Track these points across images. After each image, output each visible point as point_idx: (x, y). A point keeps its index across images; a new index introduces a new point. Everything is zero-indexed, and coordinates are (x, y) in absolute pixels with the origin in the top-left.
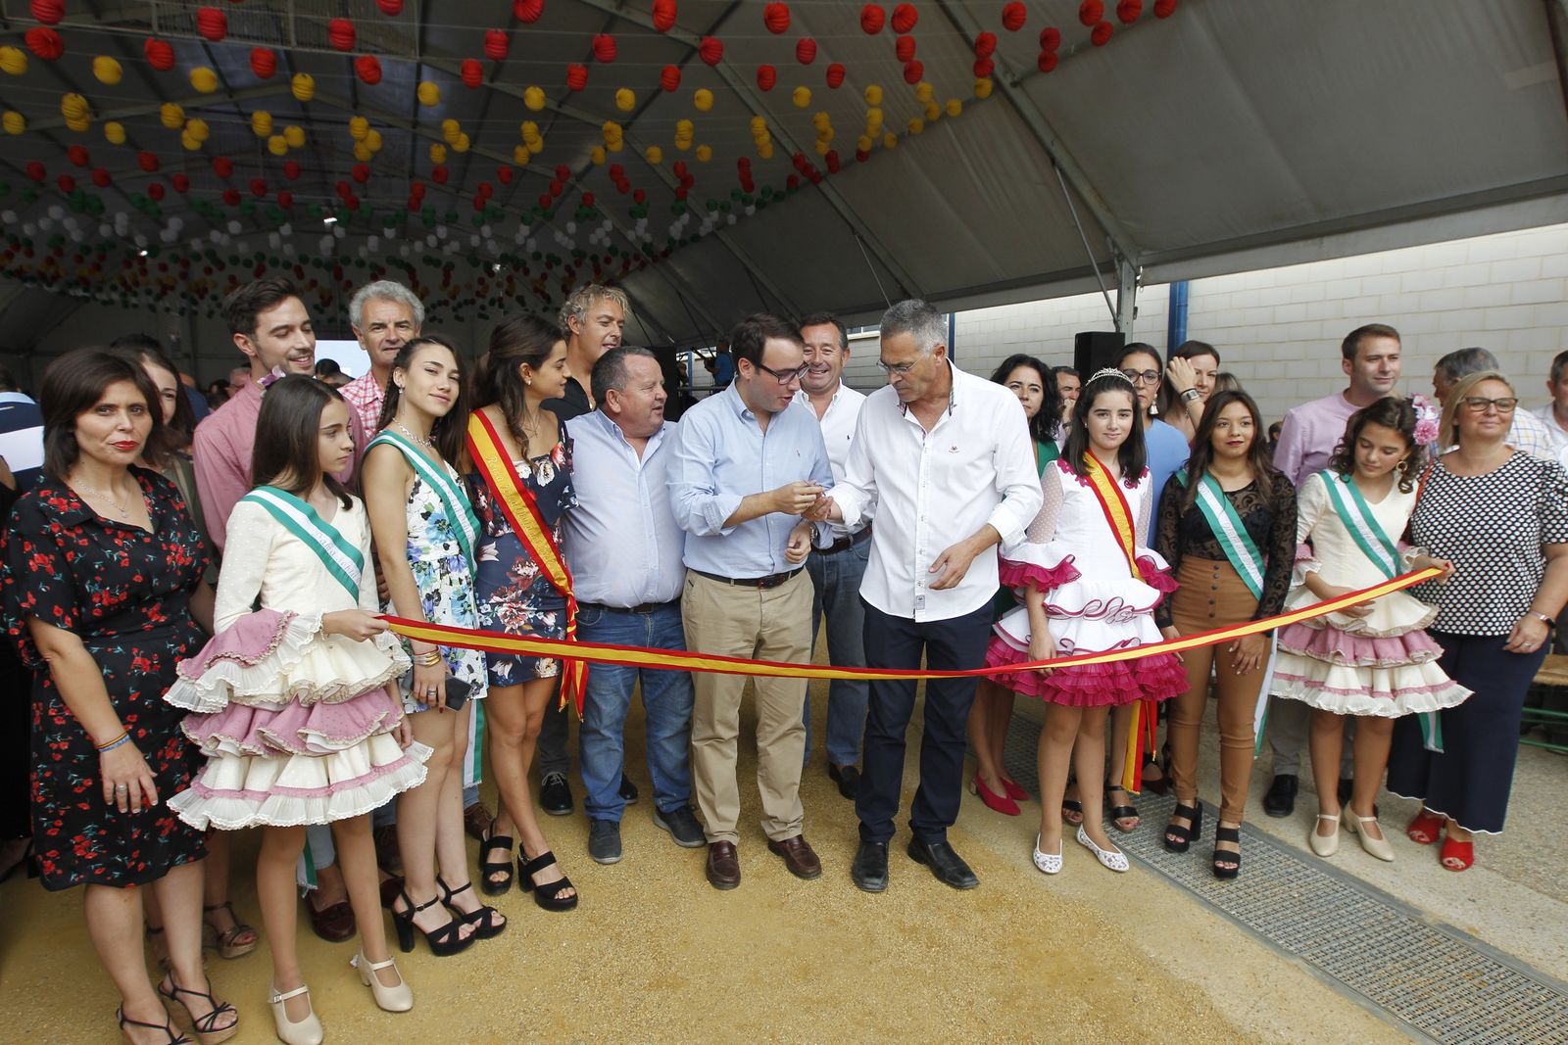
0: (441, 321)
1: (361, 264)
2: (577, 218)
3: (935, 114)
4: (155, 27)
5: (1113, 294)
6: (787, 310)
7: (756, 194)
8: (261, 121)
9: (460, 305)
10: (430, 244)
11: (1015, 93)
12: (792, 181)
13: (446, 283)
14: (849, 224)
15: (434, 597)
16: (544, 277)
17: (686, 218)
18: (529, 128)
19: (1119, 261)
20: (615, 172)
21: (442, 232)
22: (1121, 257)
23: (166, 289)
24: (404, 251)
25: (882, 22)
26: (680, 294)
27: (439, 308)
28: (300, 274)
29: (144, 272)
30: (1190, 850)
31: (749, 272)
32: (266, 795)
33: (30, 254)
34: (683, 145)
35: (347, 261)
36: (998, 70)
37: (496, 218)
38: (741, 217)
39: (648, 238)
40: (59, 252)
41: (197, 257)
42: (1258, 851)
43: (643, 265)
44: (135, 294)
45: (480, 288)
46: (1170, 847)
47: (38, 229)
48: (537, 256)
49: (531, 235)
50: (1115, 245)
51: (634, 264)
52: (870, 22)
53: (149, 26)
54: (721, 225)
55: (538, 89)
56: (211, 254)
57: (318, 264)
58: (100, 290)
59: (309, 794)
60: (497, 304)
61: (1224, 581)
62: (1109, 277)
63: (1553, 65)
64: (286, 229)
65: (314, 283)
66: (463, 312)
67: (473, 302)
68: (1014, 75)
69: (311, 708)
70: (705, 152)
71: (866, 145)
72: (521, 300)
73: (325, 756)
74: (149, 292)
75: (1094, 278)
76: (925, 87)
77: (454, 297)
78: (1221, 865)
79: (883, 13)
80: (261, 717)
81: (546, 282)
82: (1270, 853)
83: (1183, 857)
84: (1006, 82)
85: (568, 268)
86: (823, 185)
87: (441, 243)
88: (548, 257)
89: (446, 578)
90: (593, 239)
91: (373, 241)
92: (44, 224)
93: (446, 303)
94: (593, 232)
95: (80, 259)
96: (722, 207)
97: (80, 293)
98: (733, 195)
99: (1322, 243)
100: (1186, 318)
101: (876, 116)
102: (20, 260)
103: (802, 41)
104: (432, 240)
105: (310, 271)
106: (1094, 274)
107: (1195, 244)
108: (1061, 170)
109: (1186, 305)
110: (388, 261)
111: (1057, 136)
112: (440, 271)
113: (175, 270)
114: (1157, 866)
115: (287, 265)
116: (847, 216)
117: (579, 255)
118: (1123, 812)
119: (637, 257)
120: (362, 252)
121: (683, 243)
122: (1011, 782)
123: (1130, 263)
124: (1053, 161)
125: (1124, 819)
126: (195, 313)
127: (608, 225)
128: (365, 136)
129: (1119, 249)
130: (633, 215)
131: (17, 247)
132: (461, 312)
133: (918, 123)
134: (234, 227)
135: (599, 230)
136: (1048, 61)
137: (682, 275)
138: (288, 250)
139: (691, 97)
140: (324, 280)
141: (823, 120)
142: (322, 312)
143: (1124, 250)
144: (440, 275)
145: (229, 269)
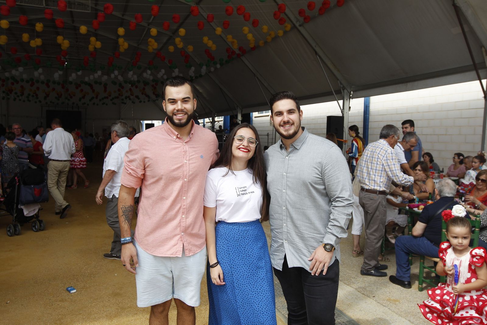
0: (107, 105)
1: (71, 83)
3: (274, 36)
6: (236, 104)
8: (25, 37)
9: (113, 99)
10: (96, 77)
11: (301, 29)
12: (229, 57)
13: (105, 91)
14: (254, 73)
17: (193, 69)
18: (121, 40)
19: (343, 90)
20: (158, 54)
21: (99, 73)
22: (344, 88)
24: (86, 79)
27: (105, 99)
28: (48, 86)
31: (221, 89)
34: (180, 46)
35: (66, 82)
37: (119, 68)
38: (216, 69)
41: (8, 79)
45: (119, 92)
48: (138, 81)
49: (134, 74)
50: (341, 84)
52: (228, 12)
54: (209, 71)
55: (122, 28)
56: (13, 78)
57: (54, 82)
60: (128, 99)
62: (339, 96)
63: (460, 28)
64: (40, 70)
65: (54, 89)
67: (117, 98)
68: (299, 22)
70: (190, 48)
71: (252, 46)
72: (137, 97)
75: (333, 96)
77: (110, 96)
79: (232, 9)
84: (297, 25)
85: (153, 86)
86: (243, 58)
87: (100, 77)
88: (143, 82)
91: (74, 75)
93: (107, 98)
94: (158, 73)
96: (206, 65)
98: (208, 61)
100: (369, 111)
101: (250, 36)
103: (209, 15)
104: (96, 75)
105: (51, 85)
106: (333, 94)
107: (368, 84)
108: (319, 56)
109: (369, 106)
110: (81, 82)
111: (317, 44)
115: (43, 82)
116: (252, 70)
120: (71, 79)
121: (196, 77)
123: (348, 91)
124: (316, 53)
126: (9, 99)
127: (163, 71)
128: (64, 43)
129: (343, 85)
132: (114, 101)
133: (269, 39)
134: (21, 69)
135: (160, 73)
136: (307, 19)
137: (198, 89)
138: (42, 77)
139: (177, 31)
140: (58, 88)
141: (230, 38)
142: (59, 100)
143: (345, 85)
144: (102, 87)
145: (21, 83)
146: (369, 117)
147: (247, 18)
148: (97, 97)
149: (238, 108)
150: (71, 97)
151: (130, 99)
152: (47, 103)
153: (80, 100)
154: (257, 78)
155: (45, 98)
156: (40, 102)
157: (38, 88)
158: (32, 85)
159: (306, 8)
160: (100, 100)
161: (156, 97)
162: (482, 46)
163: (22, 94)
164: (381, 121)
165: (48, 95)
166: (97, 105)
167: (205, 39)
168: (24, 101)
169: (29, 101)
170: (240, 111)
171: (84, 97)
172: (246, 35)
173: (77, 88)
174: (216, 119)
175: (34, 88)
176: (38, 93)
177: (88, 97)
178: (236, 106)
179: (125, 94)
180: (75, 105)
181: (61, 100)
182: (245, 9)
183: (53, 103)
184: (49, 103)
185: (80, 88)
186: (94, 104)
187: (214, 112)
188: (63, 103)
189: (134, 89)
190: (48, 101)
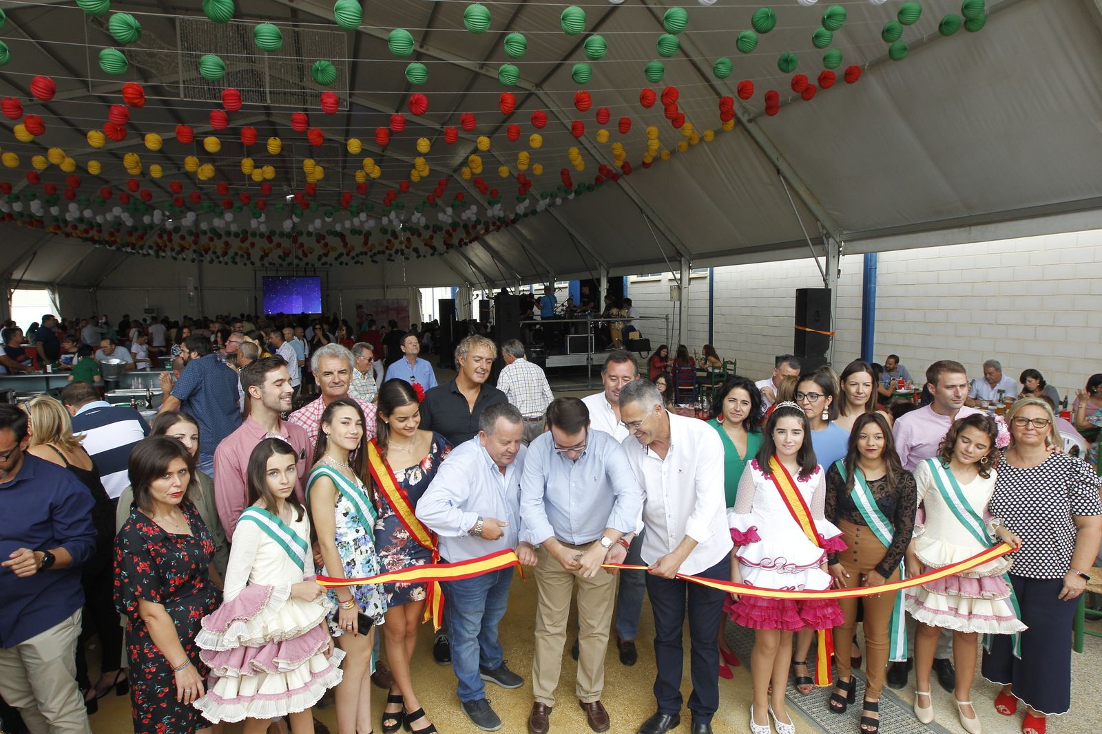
0: (362, 263)
1: (310, 234)
2: (452, 206)
3: (695, 141)
4: (182, 96)
5: (822, 260)
6: (597, 260)
7: (575, 186)
8: (247, 164)
9: (375, 254)
10: (355, 223)
11: (751, 126)
12: (599, 181)
14: (639, 207)
15: (352, 563)
16: (431, 237)
17: (527, 202)
18: (420, 161)
19: (827, 238)
20: (477, 181)
21: (363, 216)
22: (828, 235)
23: (183, 249)
24: (338, 228)
25: (655, 99)
26: (523, 247)
27: (360, 256)
28: (270, 240)
29: (170, 240)
30: (847, 711)
31: (570, 234)
32: (252, 698)
33: (100, 231)
34: (523, 167)
35: (301, 233)
36: (739, 114)
37: (400, 208)
39: (501, 214)
40: (118, 230)
41: (205, 233)
42: (894, 714)
43: (498, 229)
44: (164, 251)
45: (388, 245)
46: (833, 709)
47: (106, 219)
48: (426, 227)
49: (423, 216)
50: (823, 227)
51: (491, 228)
52: (646, 100)
53: (178, 96)
54: (552, 204)
55: (426, 139)
56: (214, 230)
57: (282, 235)
58: (142, 248)
59: (277, 697)
60: (400, 253)
61: (862, 539)
62: (819, 248)
64: (262, 218)
65: (279, 245)
66: (378, 258)
67: (383, 252)
68: (750, 114)
69: (280, 644)
70: (538, 169)
71: (648, 160)
72: (416, 250)
73: (285, 674)
74: (173, 250)
75: (808, 248)
76: (688, 127)
77: (371, 250)
78: (865, 728)
79: (655, 94)
80: (251, 653)
81: (434, 240)
82: (903, 717)
83: (841, 717)
84: (744, 119)
85: (447, 232)
86: (621, 181)
87: (362, 223)
89: (358, 551)
90: (464, 216)
91: (318, 223)
92: (109, 217)
93: (366, 253)
94: (464, 212)
95: (130, 234)
96: (551, 195)
97: (129, 250)
98: (558, 189)
99: (970, 231)
100: (875, 277)
101: (654, 144)
102: (93, 233)
103: (601, 109)
104: (356, 220)
105: (276, 239)
106: (808, 245)
107: (880, 227)
108: (784, 178)
109: (875, 269)
110: (327, 233)
111: (781, 154)
112: (362, 237)
113: (190, 239)
114: (823, 724)
115: (262, 235)
116: (637, 201)
117: (455, 226)
118: (803, 680)
119: (494, 224)
120: (311, 228)
121: (525, 215)
122: (729, 653)
123: (835, 240)
124: (779, 171)
125: (803, 686)
126: (202, 261)
127: (474, 208)
128: (313, 170)
129: (826, 230)
130: (491, 204)
131: (92, 228)
132: (375, 258)
133: (684, 145)
134: (229, 216)
135: (467, 211)
136: (772, 108)
137: (525, 234)
138: (263, 228)
139: (528, 140)
140: (286, 243)
141: (618, 148)
142: (284, 260)
143: (831, 231)
144: (362, 239)
145: (224, 238)
146: (875, 288)
147: (670, 111)
148: (348, 254)
149: (602, 267)
150: (305, 255)
152: (263, 265)
154: (647, 216)
155: (262, 258)
156: (253, 263)
158: (243, 240)
159: (785, 87)
160: (353, 258)
161: (447, 248)
163: (225, 254)
165: (266, 255)
167: (574, 152)
168: (226, 263)
169: (236, 263)
170: (605, 272)
171: (326, 255)
172: (648, 141)
173: (318, 242)
175: (247, 244)
176: (250, 251)
177: (333, 255)
178: (597, 264)
179: (397, 246)
180: (310, 265)
181: (288, 260)
182: (678, 93)
183: (274, 264)
184: (267, 265)
185: (323, 242)
186: (341, 263)
187: (553, 273)
188: (290, 264)
189: (414, 239)
190: (266, 262)
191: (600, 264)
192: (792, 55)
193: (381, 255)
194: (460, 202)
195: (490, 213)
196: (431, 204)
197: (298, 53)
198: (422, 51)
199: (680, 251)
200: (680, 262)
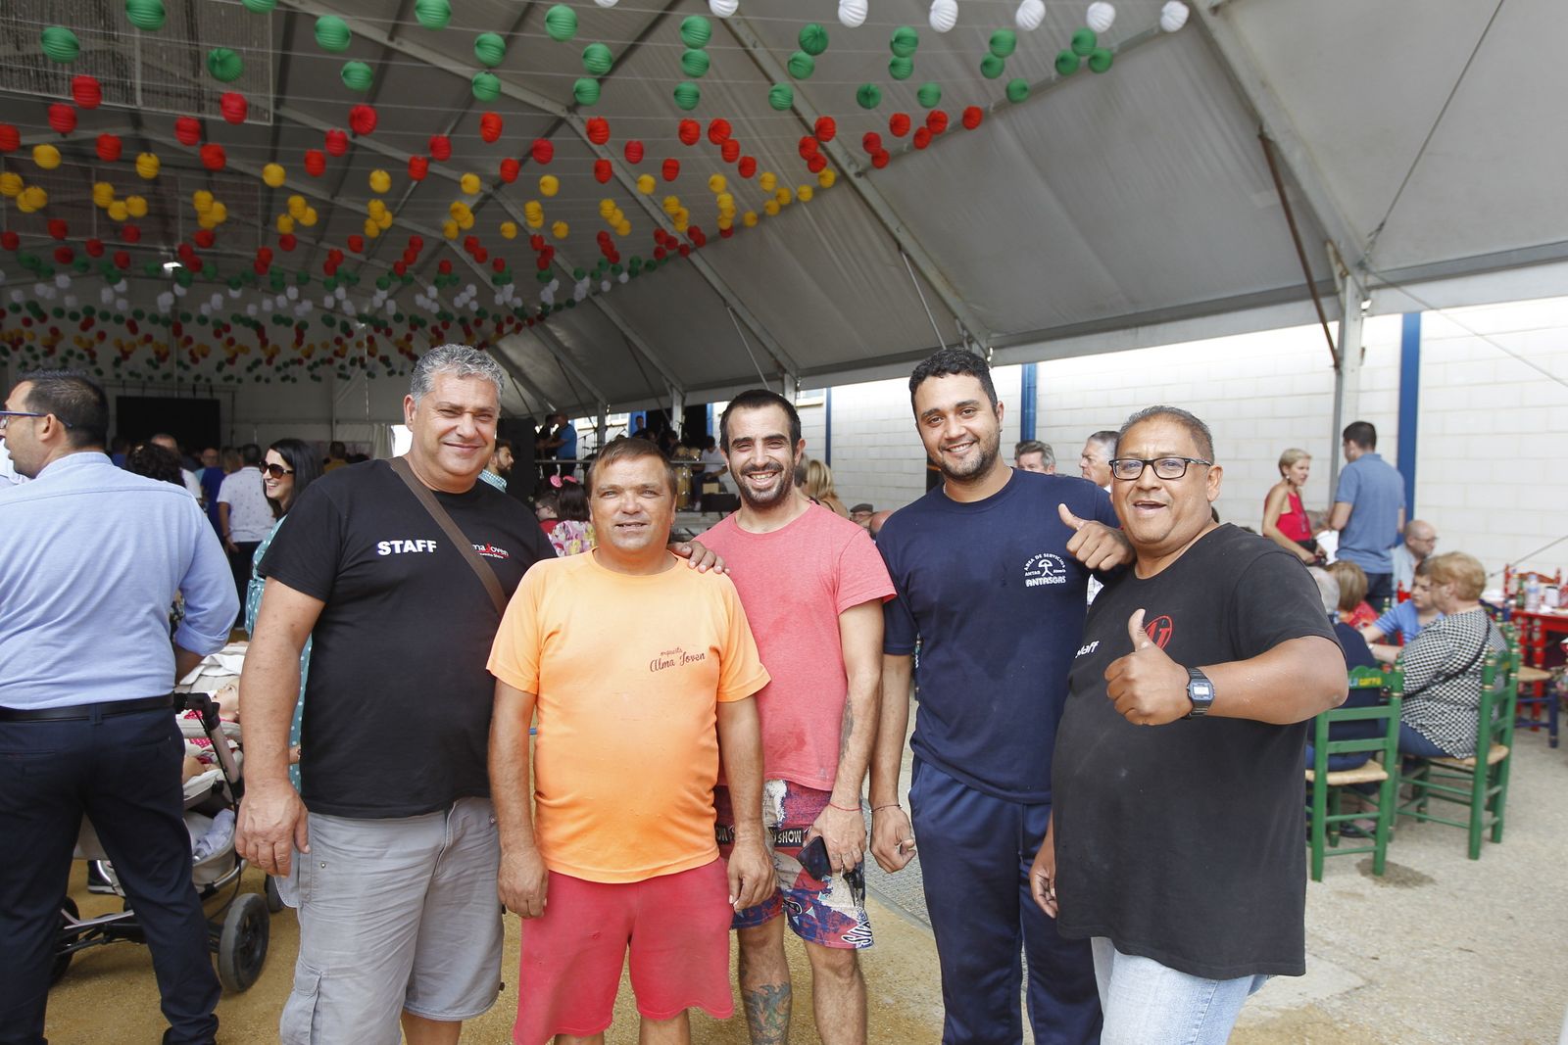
0: (294, 380)
1: (203, 320)
2: (436, 283)
3: (787, 200)
6: (667, 380)
7: (624, 261)
8: (103, 192)
9: (316, 364)
10: (279, 305)
11: (860, 182)
12: (658, 253)
13: (299, 342)
14: (722, 297)
16: (409, 338)
17: (555, 284)
18: (376, 206)
20: (469, 241)
21: (293, 292)
22: (970, 340)
24: (251, 311)
26: (558, 360)
27: (291, 367)
28: (133, 327)
31: (627, 339)
34: (536, 225)
35: (187, 318)
36: (844, 164)
37: (351, 281)
38: (616, 284)
39: (518, 302)
41: (16, 308)
43: (518, 329)
45: (338, 348)
48: (398, 318)
49: (390, 297)
50: (964, 328)
51: (507, 328)
52: (687, 133)
54: (596, 291)
55: (383, 172)
56: (33, 306)
57: (155, 319)
60: (358, 364)
63: (1275, 192)
64: (122, 286)
65: (148, 338)
66: (320, 371)
67: (330, 361)
68: (858, 166)
70: (561, 230)
71: (725, 225)
72: (385, 360)
76: (768, 179)
77: (309, 357)
81: (411, 342)
84: (851, 172)
85: (435, 329)
86: (693, 258)
87: (291, 304)
88: (411, 318)
90: (459, 302)
91: (217, 299)
93: (300, 362)
94: (458, 295)
96: (592, 275)
98: (600, 264)
99: (1137, 333)
100: (1035, 399)
101: (726, 201)
103: (630, 142)
104: (281, 300)
105: (144, 327)
108: (908, 255)
109: (1035, 387)
110: (233, 318)
111: (902, 223)
112: (293, 328)
115: (119, 319)
116: (716, 286)
117: (445, 318)
119: (510, 320)
120: (205, 310)
121: (558, 307)
123: (980, 346)
124: (900, 247)
127: (472, 290)
128: (210, 209)
129: (968, 331)
130: (498, 282)
132: (317, 371)
133: (773, 206)
134: (63, 280)
135: (463, 295)
136: (880, 159)
137: (561, 339)
138: (122, 305)
139: (535, 183)
140: (161, 334)
141: (672, 203)
142: (156, 367)
143: (974, 332)
144: (290, 334)
145: (52, 321)
146: (1035, 414)
147: (730, 151)
148: (269, 362)
149: (675, 391)
150: (195, 360)
151: (363, 366)
152: (118, 376)
153: (220, 367)
154: (733, 310)
155: (117, 362)
156: (99, 372)
157: (102, 336)
158: (85, 327)
159: (883, 130)
160: (278, 369)
162: (1326, 241)
163: (50, 351)
164: (1069, 426)
165: (126, 355)
166: (267, 381)
167: (608, 206)
170: (680, 399)
171: (231, 361)
172: (715, 195)
173: (217, 334)
174: (609, 420)
175: (92, 333)
176: (98, 348)
177: (243, 361)
178: (667, 385)
179: (353, 351)
180: (202, 381)
181: (165, 367)
182: (729, 128)
183: (138, 376)
184: (125, 376)
185: (225, 336)
186: (258, 379)
187: (603, 400)
188: (167, 376)
189: (379, 338)
190: (123, 371)
191: (672, 386)
192: (872, 87)
193: (327, 366)
194: (448, 276)
195: (499, 299)
196: (401, 275)
197: (192, 33)
198: (393, 45)
199: (784, 365)
200: (782, 380)
